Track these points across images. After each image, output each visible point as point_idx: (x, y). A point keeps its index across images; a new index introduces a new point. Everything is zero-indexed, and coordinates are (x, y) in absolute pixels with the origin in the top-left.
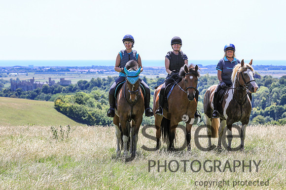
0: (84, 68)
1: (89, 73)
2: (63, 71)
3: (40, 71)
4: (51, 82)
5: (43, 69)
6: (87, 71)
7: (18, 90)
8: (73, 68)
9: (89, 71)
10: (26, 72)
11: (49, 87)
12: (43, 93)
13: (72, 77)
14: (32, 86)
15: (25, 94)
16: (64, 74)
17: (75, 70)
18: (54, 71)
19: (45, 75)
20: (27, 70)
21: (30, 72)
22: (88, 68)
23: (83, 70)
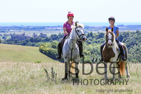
0: (53, 27)
1: (56, 30)
2: (41, 29)
3: (28, 28)
4: (35, 36)
5: (29, 28)
6: (55, 28)
7: (16, 40)
8: (47, 27)
9: (56, 29)
10: (19, 29)
11: (34, 38)
12: (30, 42)
13: (47, 33)
14: (23, 38)
15: (19, 43)
16: (41, 31)
17: (48, 28)
18: (35, 29)
19: (30, 31)
20: (20, 28)
21: (22, 29)
22: (56, 27)
23: (53, 28)
